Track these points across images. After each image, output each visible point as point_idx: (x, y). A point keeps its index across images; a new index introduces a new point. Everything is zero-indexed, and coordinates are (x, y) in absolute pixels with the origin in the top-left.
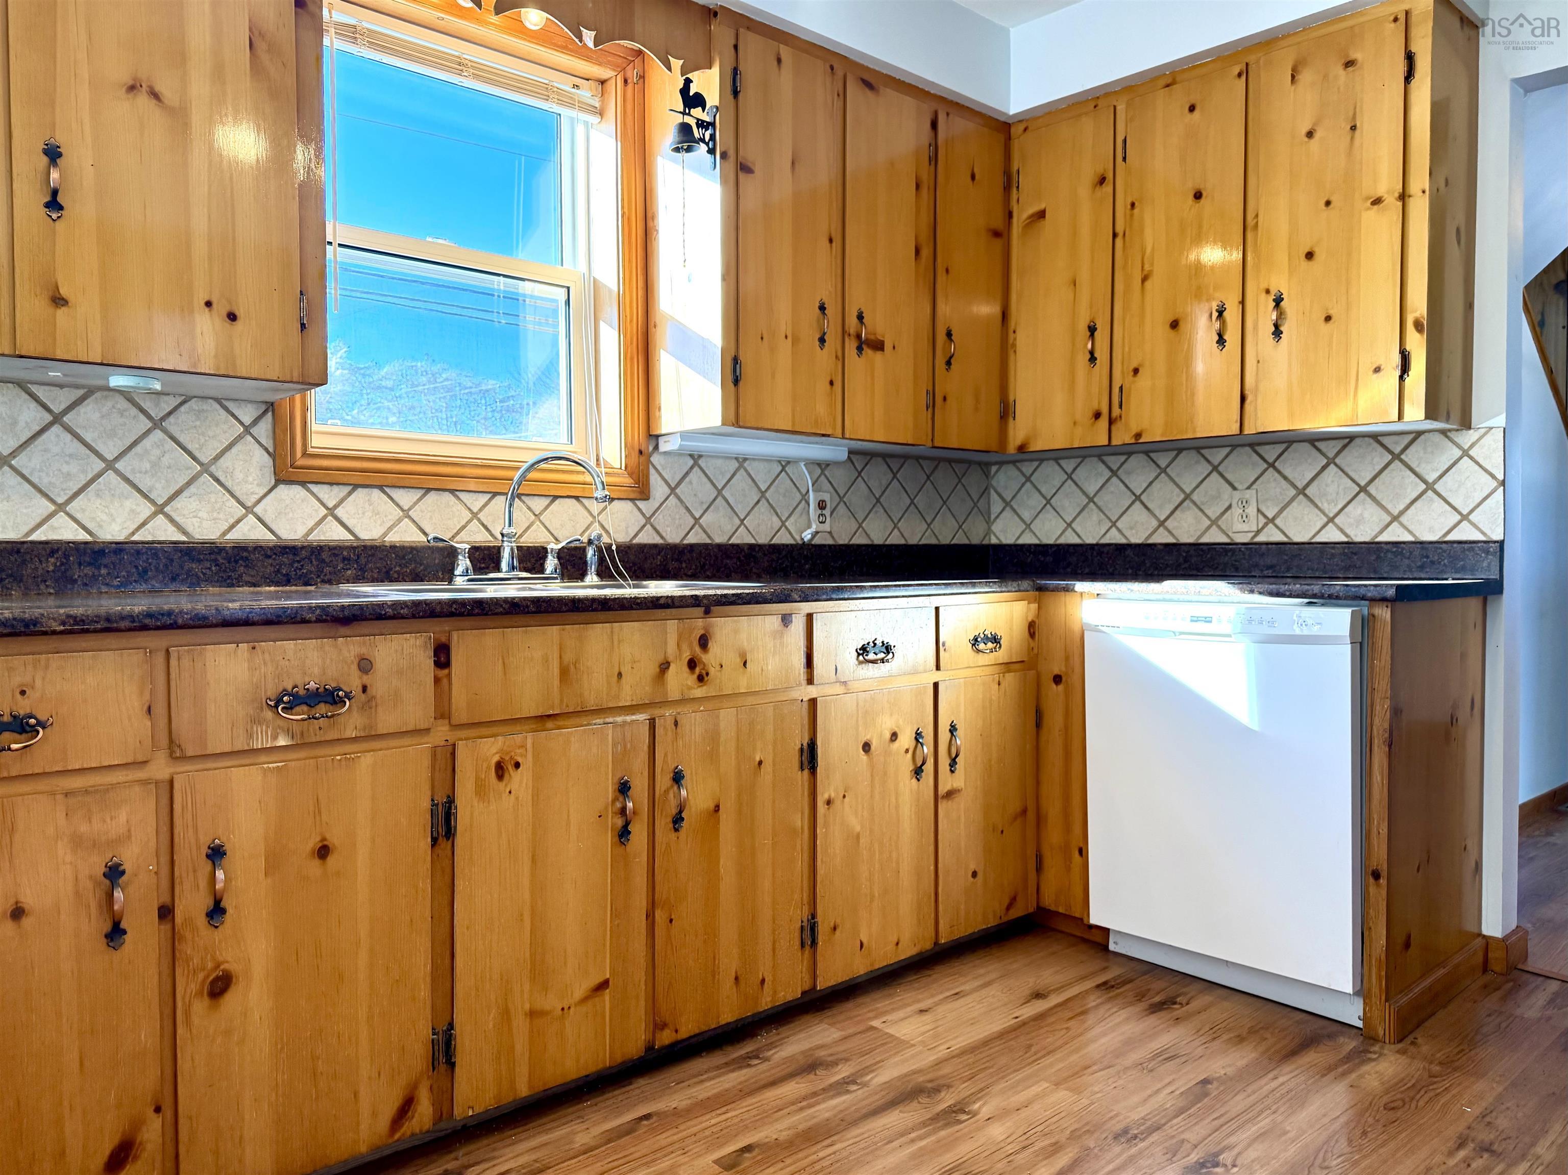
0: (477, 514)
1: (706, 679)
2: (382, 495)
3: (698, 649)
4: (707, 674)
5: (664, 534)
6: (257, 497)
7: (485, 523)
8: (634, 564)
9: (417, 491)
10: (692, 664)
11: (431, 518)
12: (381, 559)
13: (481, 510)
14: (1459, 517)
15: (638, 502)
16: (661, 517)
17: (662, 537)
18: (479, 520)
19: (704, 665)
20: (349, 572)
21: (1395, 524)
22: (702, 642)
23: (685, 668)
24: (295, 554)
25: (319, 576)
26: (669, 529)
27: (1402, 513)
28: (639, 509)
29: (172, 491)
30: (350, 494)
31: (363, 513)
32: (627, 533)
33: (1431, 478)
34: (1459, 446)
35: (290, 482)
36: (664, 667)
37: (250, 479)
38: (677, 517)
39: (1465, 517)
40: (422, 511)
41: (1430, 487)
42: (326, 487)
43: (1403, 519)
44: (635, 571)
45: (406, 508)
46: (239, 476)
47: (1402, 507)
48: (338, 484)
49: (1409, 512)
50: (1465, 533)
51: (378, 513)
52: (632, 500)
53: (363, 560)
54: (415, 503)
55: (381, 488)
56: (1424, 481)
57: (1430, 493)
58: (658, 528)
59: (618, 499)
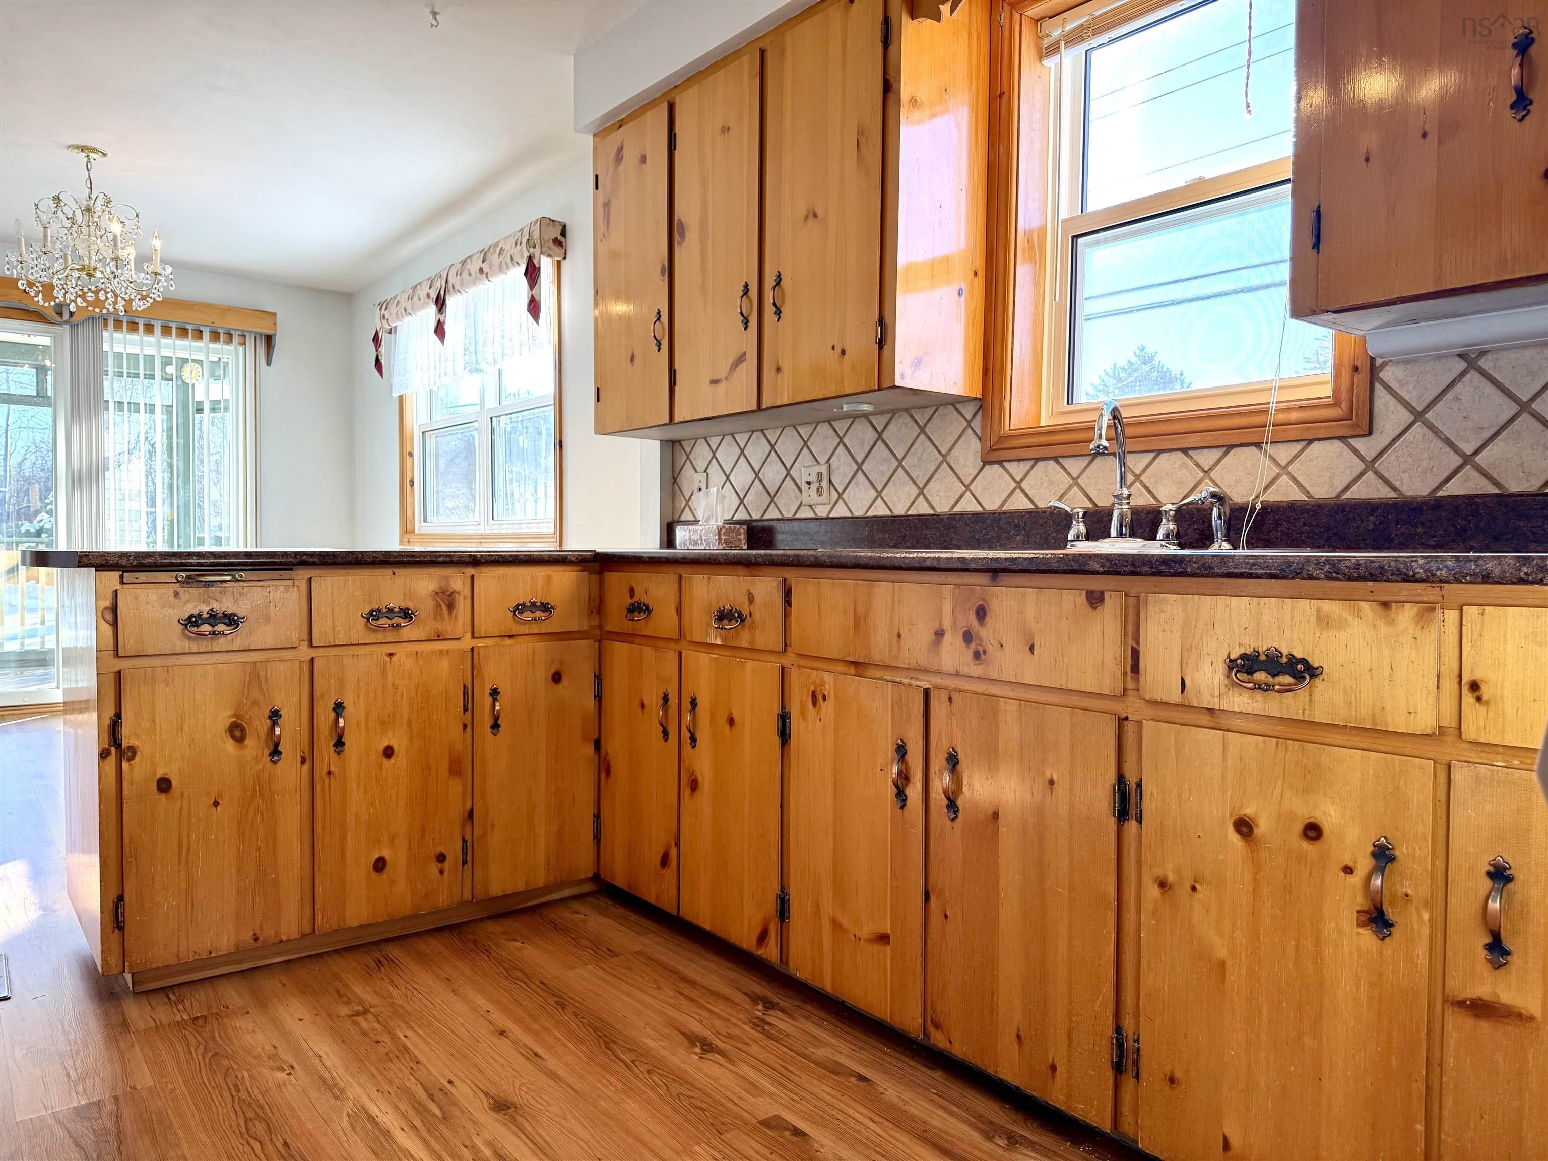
0: (1140, 475)
1: (983, 657)
2: (1057, 466)
3: (974, 623)
4: (985, 652)
5: (1397, 484)
6: (972, 477)
7: (1147, 485)
8: (1328, 529)
9: (1085, 458)
10: (968, 637)
11: (1096, 484)
12: (1042, 525)
13: (1144, 471)
15: (1352, 441)
16: (1393, 457)
17: (1394, 489)
18: (1141, 482)
19: (981, 640)
20: (1019, 538)
22: (981, 614)
23: (960, 640)
24: (983, 523)
25: (998, 541)
26: (1406, 476)
28: (1355, 451)
29: (927, 477)
30: (1033, 467)
31: (1041, 484)
32: (1332, 485)
35: (991, 463)
36: (940, 634)
37: (968, 463)
38: (1425, 455)
40: (1088, 478)
42: (1015, 463)
44: (1329, 538)
45: (1075, 476)
46: (962, 461)
48: (1024, 460)
51: (1052, 484)
52: (1342, 438)
53: (1028, 528)
54: (1083, 471)
55: (1056, 459)
58: (1386, 474)
59: (1320, 439)
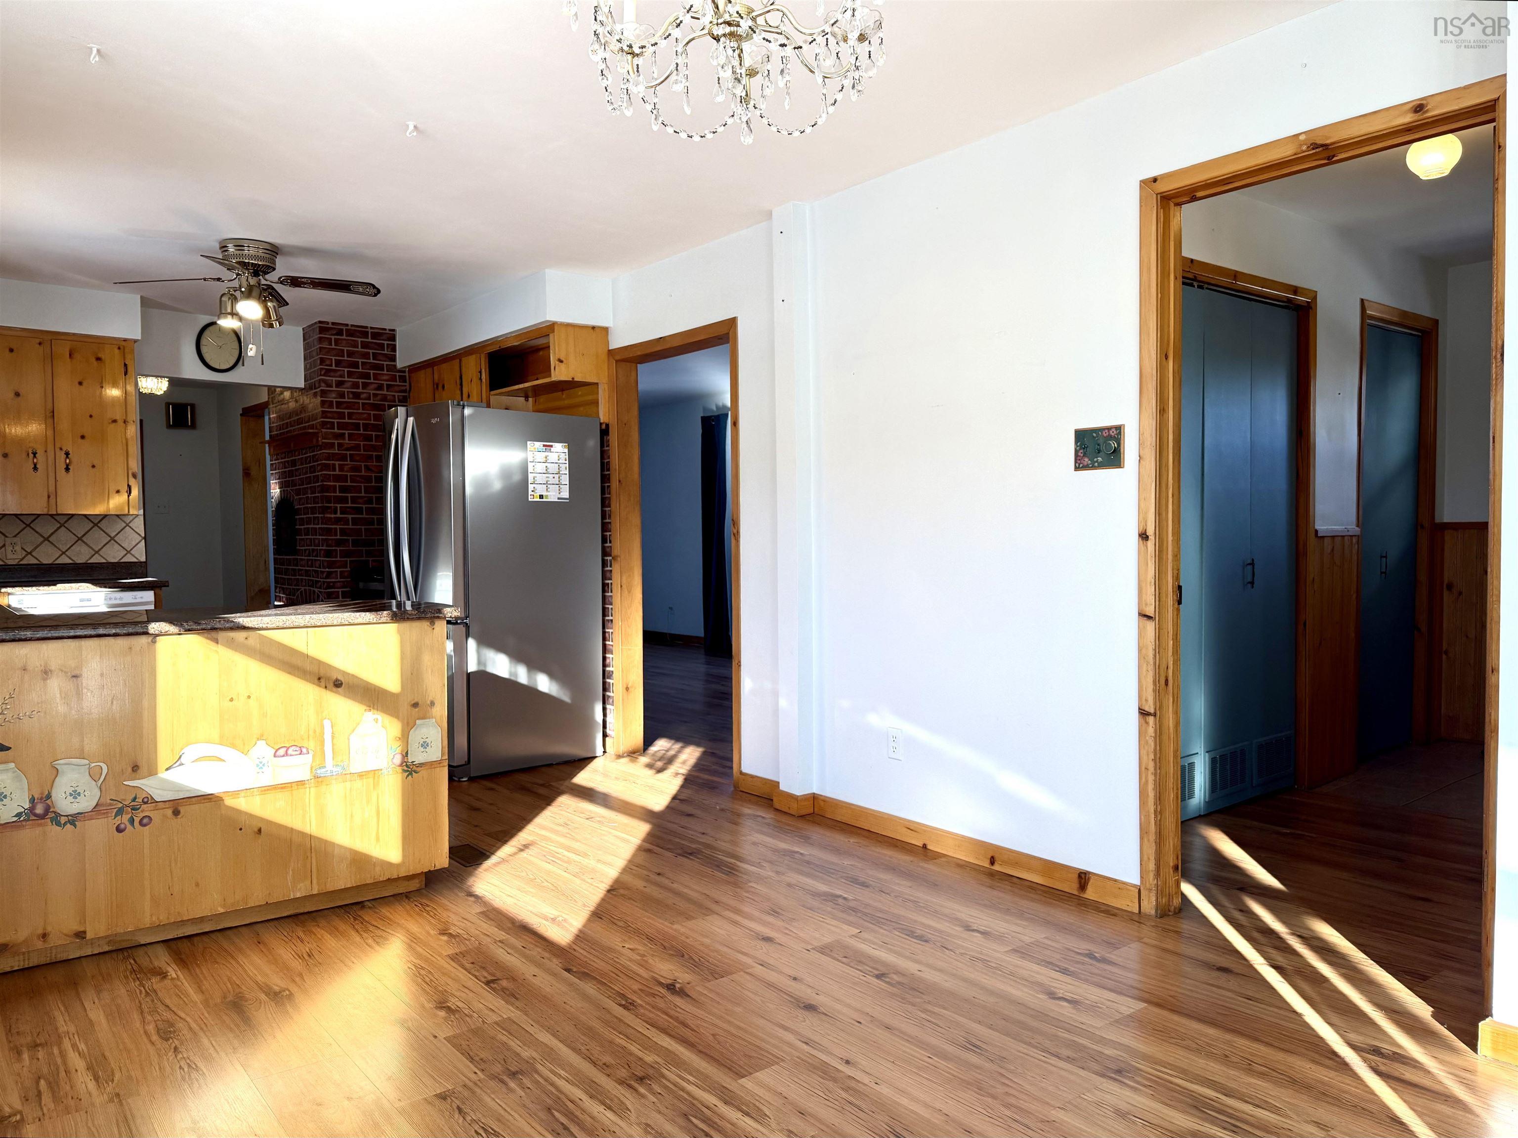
14: (126, 552)
21: (97, 555)
27: (100, 550)
33: (113, 535)
34: (125, 522)
39: (129, 552)
41: (112, 539)
43: (101, 553)
47: (100, 547)
49: (103, 549)
50: (129, 559)
56: (110, 536)
57: (112, 541)
